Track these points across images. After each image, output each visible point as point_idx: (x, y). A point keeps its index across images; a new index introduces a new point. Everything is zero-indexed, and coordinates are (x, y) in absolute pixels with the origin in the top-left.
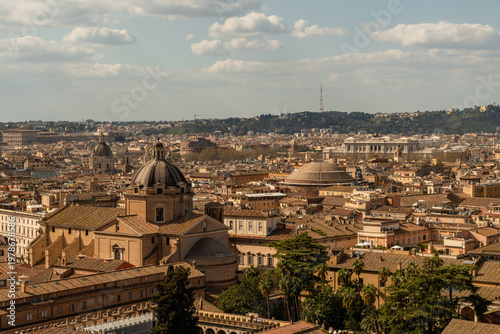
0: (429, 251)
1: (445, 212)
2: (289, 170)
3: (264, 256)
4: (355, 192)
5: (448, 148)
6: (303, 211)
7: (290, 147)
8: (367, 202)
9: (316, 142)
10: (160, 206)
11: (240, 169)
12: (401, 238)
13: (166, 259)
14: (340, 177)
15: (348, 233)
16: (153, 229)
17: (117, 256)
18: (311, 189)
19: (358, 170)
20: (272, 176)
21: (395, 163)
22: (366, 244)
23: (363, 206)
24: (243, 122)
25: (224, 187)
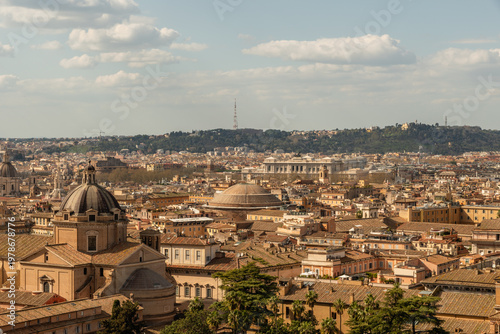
0: (378, 281)
1: (384, 238)
2: (211, 192)
3: (202, 286)
4: (286, 217)
5: (373, 168)
6: (236, 238)
7: (205, 166)
8: (301, 228)
9: (231, 160)
10: (92, 234)
11: (158, 191)
12: (347, 267)
13: (100, 291)
14: (266, 200)
15: (291, 262)
16: (86, 259)
17: (46, 289)
18: (237, 212)
19: (284, 192)
20: (193, 199)
21: (320, 185)
22: (311, 273)
23: (298, 232)
24: (152, 140)
25: (144, 211)
